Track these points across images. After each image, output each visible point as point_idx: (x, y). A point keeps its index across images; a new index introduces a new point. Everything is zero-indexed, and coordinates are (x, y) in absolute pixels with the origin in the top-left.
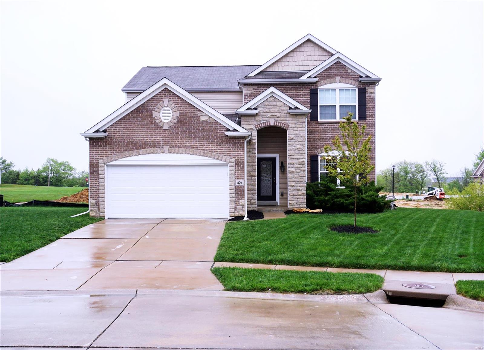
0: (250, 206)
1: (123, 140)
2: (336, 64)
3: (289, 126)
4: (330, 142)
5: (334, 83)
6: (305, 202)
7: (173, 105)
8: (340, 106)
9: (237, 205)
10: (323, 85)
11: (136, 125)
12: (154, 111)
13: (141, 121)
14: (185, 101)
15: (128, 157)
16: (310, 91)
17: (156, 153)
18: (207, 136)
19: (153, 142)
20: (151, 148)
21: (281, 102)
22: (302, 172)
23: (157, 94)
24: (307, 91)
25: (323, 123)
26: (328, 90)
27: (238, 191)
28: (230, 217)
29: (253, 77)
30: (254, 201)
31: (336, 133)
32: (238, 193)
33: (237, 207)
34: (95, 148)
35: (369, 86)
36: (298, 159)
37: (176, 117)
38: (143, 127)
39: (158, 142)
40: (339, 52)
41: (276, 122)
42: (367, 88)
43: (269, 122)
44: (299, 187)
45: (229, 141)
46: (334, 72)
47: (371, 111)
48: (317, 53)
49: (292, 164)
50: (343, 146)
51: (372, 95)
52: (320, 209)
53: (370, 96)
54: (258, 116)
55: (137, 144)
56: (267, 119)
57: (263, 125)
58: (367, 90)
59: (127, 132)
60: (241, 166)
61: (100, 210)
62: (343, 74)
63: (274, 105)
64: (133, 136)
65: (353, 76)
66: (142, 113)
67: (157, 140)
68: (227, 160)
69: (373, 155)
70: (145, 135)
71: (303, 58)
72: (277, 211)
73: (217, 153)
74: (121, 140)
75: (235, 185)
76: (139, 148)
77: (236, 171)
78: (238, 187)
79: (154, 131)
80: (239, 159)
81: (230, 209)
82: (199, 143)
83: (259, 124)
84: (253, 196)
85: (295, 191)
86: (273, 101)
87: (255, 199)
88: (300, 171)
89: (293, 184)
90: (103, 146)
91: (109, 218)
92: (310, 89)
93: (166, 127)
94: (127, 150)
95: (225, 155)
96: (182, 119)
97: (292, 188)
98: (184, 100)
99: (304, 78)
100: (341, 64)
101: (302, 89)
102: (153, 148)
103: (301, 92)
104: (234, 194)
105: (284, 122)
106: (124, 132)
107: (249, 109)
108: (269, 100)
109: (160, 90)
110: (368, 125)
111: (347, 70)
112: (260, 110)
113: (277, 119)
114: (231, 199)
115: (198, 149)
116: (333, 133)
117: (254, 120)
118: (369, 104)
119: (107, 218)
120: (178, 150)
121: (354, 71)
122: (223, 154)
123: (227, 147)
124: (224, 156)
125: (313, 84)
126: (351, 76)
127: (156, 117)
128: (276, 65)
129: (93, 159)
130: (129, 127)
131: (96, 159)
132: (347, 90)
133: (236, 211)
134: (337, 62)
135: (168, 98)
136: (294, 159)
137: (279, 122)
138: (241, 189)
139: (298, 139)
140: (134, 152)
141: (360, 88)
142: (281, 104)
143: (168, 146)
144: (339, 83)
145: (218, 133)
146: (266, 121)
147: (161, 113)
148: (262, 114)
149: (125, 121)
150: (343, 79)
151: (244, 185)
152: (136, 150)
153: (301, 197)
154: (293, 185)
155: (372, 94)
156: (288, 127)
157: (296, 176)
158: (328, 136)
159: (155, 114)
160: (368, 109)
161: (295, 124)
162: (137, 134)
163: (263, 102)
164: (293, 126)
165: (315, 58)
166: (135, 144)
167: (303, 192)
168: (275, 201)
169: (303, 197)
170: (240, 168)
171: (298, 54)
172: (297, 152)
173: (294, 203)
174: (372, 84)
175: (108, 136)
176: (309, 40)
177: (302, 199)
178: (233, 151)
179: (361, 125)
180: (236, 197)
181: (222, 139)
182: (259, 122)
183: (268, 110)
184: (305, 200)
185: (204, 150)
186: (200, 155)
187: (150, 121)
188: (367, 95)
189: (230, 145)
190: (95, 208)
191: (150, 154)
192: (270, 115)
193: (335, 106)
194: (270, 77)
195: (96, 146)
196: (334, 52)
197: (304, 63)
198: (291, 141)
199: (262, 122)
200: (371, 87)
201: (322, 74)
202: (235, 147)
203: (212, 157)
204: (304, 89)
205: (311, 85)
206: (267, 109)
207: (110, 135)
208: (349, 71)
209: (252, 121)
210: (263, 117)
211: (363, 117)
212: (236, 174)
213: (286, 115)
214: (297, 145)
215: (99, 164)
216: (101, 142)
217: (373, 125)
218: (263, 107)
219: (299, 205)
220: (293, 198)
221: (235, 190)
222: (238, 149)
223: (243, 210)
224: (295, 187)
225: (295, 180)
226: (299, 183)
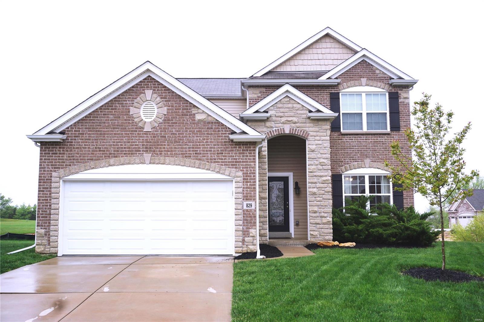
1: (87, 145)
2: (361, 63)
3: (309, 134)
4: (356, 157)
5: (360, 86)
6: (330, 233)
7: (158, 99)
8: (367, 113)
9: (246, 237)
10: (346, 88)
11: (107, 125)
12: (132, 106)
13: (113, 120)
14: (175, 93)
15: (93, 168)
16: (330, 95)
17: (133, 164)
18: (205, 141)
19: (129, 148)
20: (126, 156)
21: (299, 103)
22: (326, 193)
23: (137, 84)
24: (327, 95)
25: (347, 134)
26: (352, 94)
27: (247, 217)
28: (236, 253)
29: (259, 78)
30: (265, 232)
31: (363, 146)
32: (246, 220)
33: (246, 239)
34: (48, 157)
35: (401, 90)
36: (321, 176)
37: (162, 115)
38: (116, 128)
39: (136, 148)
40: (364, 49)
41: (292, 129)
42: (399, 92)
43: (283, 128)
44: (324, 212)
45: (234, 147)
46: (359, 73)
47: (406, 120)
48: (337, 51)
49: (314, 183)
50: (372, 162)
51: (406, 101)
52: (353, 242)
53: (404, 102)
54: (269, 121)
55: (107, 151)
56: (280, 125)
57: (275, 132)
58: (400, 94)
59: (93, 134)
60: (250, 182)
61: (51, 243)
62: (370, 76)
63: (289, 108)
64: (102, 139)
65: (382, 77)
66: (116, 109)
67: (135, 145)
68: (231, 173)
70: (119, 139)
71: (320, 57)
72: (295, 244)
73: (217, 164)
74: (85, 145)
75: (243, 208)
76: (109, 157)
77: (245, 189)
78: (247, 211)
79: (131, 134)
80: (249, 172)
81: (236, 241)
82: (193, 151)
83: (270, 132)
85: (318, 218)
86: (288, 102)
88: (324, 192)
90: (60, 154)
91: (63, 255)
92: (330, 93)
93: (147, 128)
94: (92, 160)
95: (228, 167)
96: (170, 117)
97: (314, 214)
98: (174, 92)
99: (323, 79)
100: (368, 64)
101: (321, 93)
102: (130, 156)
103: (319, 97)
104: (241, 220)
105: (303, 129)
106: (89, 134)
107: (257, 112)
108: (283, 101)
109: (141, 79)
110: (403, 137)
111: (375, 71)
112: (273, 113)
113: (293, 125)
114: (237, 228)
115: (192, 159)
116: (360, 146)
117: (264, 127)
118: (402, 111)
119: (61, 255)
120: (164, 160)
121: (383, 72)
122: (227, 165)
123: (231, 156)
124: (227, 168)
125: (333, 86)
126: (380, 78)
127: (134, 115)
128: (288, 63)
129: (44, 171)
130: (97, 128)
131: (48, 171)
132: (376, 94)
133: (244, 245)
134: (362, 61)
135: (151, 89)
136: (315, 176)
137: (296, 130)
138: (251, 214)
139: (320, 151)
140: (103, 162)
141: (391, 92)
142: (298, 106)
143: (151, 154)
144: (366, 86)
145: (219, 137)
146: (279, 128)
147: (142, 109)
148: (274, 118)
149: (91, 120)
150: (370, 81)
151: (255, 209)
152: (105, 159)
153: (326, 226)
154: (316, 211)
155: (406, 100)
156: (308, 136)
157: (319, 199)
158: (353, 151)
159: (133, 110)
160: (402, 117)
161: (317, 132)
162: (108, 137)
163: (276, 103)
164: (315, 134)
165: (336, 57)
166: (104, 151)
167: (328, 220)
168: (288, 232)
169: (328, 225)
170: (250, 185)
171: (315, 51)
172: (320, 167)
173: (317, 234)
174: (405, 88)
175: (67, 139)
176: (327, 35)
177: (328, 229)
178: (240, 162)
179: (393, 137)
180: (244, 226)
181: (226, 145)
182: (271, 129)
183: (281, 114)
184: (331, 230)
185: (200, 160)
186: (194, 167)
187: (126, 120)
188: (400, 101)
189: (236, 154)
190: (43, 241)
191: (125, 164)
192: (284, 120)
193: (362, 113)
194: (281, 77)
195: (49, 154)
196: (358, 49)
197: (322, 62)
198: (312, 153)
199: (274, 129)
200: (404, 92)
201: (344, 76)
202: (243, 156)
203: (211, 170)
204: (322, 93)
205: (331, 88)
206: (281, 112)
207: (70, 138)
208: (377, 72)
209: (261, 127)
210: (275, 122)
211: (395, 127)
212: (243, 194)
213: (305, 120)
214: (320, 158)
215: (53, 179)
216: (57, 148)
218: (275, 109)
219: (325, 237)
220: (315, 228)
221: (242, 215)
222: (247, 159)
223: (254, 244)
224: (318, 213)
225: (318, 204)
226: (323, 207)
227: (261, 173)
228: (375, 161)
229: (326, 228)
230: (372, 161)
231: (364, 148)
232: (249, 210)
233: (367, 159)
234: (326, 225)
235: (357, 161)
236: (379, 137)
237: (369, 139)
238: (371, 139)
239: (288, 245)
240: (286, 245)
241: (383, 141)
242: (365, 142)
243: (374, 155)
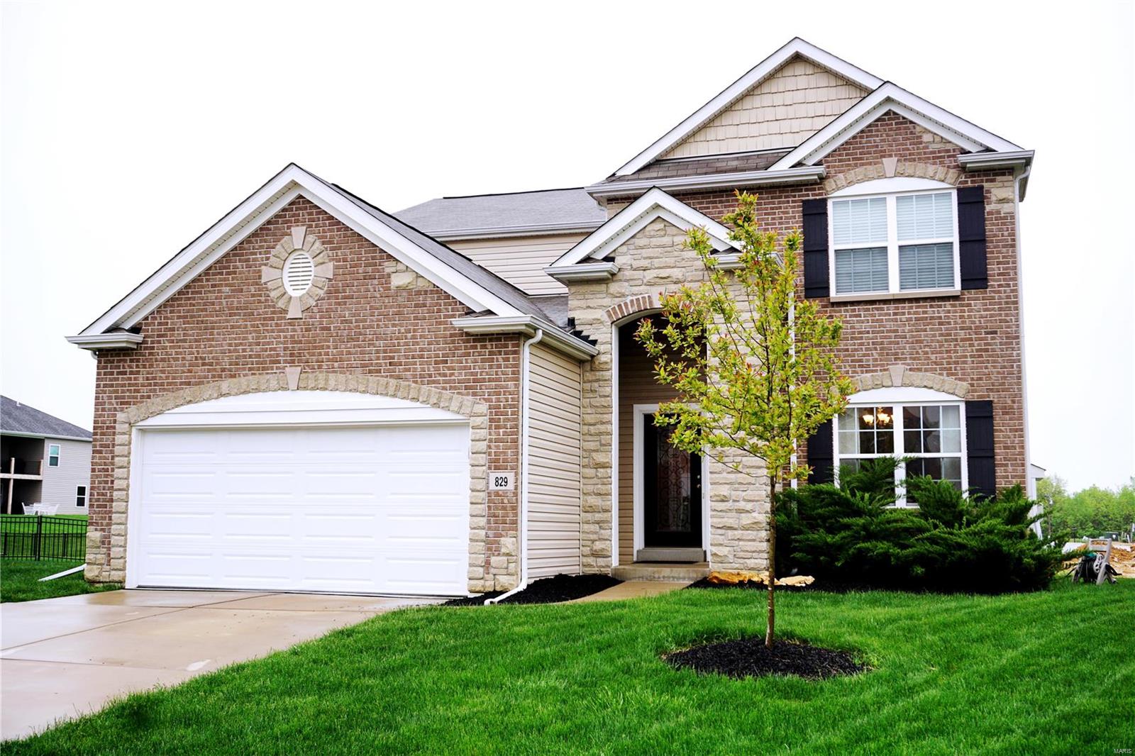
0: (591, 560)
1: (181, 353)
2: (884, 120)
4: (868, 360)
5: (879, 178)
6: (763, 552)
7: (318, 244)
8: (901, 247)
9: (494, 555)
10: (844, 187)
11: (218, 308)
12: (265, 265)
13: (229, 297)
14: (352, 230)
15: (190, 402)
16: (803, 206)
17: (264, 391)
18: (409, 335)
19: (259, 356)
20: (253, 374)
23: (277, 216)
24: (794, 207)
25: (845, 304)
26: (860, 200)
28: (471, 592)
29: (629, 178)
30: (607, 547)
31: (888, 332)
32: (494, 515)
33: (494, 560)
34: (110, 380)
35: (992, 181)
37: (323, 279)
38: (235, 314)
39: (271, 356)
40: (888, 82)
42: (986, 185)
43: (649, 296)
44: (745, 500)
45: (472, 347)
46: (877, 146)
47: (1004, 257)
48: (823, 94)
50: (911, 373)
51: (1005, 208)
52: (808, 575)
53: (999, 212)
54: (616, 281)
55: (217, 364)
56: (642, 288)
57: (632, 306)
58: (989, 192)
59: (192, 329)
60: (506, 427)
61: (112, 560)
62: (908, 149)
63: (663, 247)
64: (209, 340)
65: (939, 152)
66: (235, 273)
67: (271, 349)
68: (463, 408)
69: (1013, 402)
70: (239, 338)
71: (781, 113)
72: (673, 578)
73: (435, 387)
74: (177, 353)
75: (488, 487)
76: (220, 376)
77: (493, 444)
78: (497, 494)
79: (262, 324)
81: (471, 565)
82: (385, 358)
83: (620, 306)
85: (729, 514)
86: (663, 233)
87: (605, 539)
89: (722, 493)
90: (131, 373)
91: (139, 587)
92: (803, 201)
93: (294, 312)
94: (189, 384)
95: (458, 393)
96: (340, 285)
97: (719, 504)
98: (348, 227)
99: (782, 169)
100: (901, 120)
101: (779, 203)
102: (260, 374)
103: (775, 213)
104: (484, 516)
106: (185, 329)
107: (587, 259)
108: (649, 231)
109: (284, 203)
110: (995, 304)
111: (920, 137)
112: (624, 261)
113: (673, 287)
114: (474, 533)
115: (382, 376)
116: (878, 332)
117: (605, 295)
118: (995, 236)
119: (134, 586)
120: (327, 380)
121: (942, 138)
122: (455, 388)
123: (465, 368)
124: (455, 396)
125: (812, 185)
126: (934, 152)
127: (269, 284)
128: (699, 137)
129: (103, 410)
130: (199, 316)
131: (110, 410)
132: (923, 195)
133: (488, 573)
134: (886, 114)
135: (303, 225)
140: (208, 389)
141: (964, 188)
143: (300, 368)
144: (895, 176)
145: (440, 323)
146: (640, 297)
147: (286, 269)
148: (628, 274)
149: (189, 299)
150: (907, 163)
151: (515, 489)
152: (213, 381)
153: (749, 534)
154: (725, 496)
155: (1006, 205)
158: (862, 344)
159: (267, 274)
160: (993, 253)
162: (219, 334)
163: (633, 237)
165: (820, 109)
166: (211, 364)
167: (755, 518)
169: (755, 533)
171: (767, 100)
173: (726, 553)
174: (1003, 174)
175: (144, 342)
176: (797, 58)
177: (754, 540)
178: (484, 380)
179: (969, 305)
180: (489, 529)
181: (453, 342)
182: (620, 299)
183: (645, 263)
184: (762, 544)
185: (399, 378)
186: (387, 395)
187: (253, 296)
188: (988, 208)
189: (475, 362)
190: (99, 556)
191: (249, 392)
192: (652, 276)
193: (886, 248)
194: (680, 172)
195: (112, 373)
196: (872, 84)
197: (785, 126)
199: (628, 300)
200: (1001, 184)
201: (840, 155)
202: (491, 367)
203: (421, 400)
204: (784, 203)
205: (806, 190)
206: (645, 258)
207: (149, 339)
208: (927, 138)
209: (598, 296)
210: (632, 283)
211: (975, 277)
212: (490, 454)
213: (701, 273)
215: (117, 426)
216: (125, 361)
217: (1013, 303)
218: (631, 252)
219: (746, 560)
220: (723, 537)
221: (487, 505)
223: (509, 571)
224: (731, 501)
225: (731, 479)
226: (743, 487)
227: (598, 405)
228: (919, 370)
229: (749, 538)
230: (911, 370)
231: (889, 336)
232: (500, 493)
233: (898, 364)
234: (749, 532)
235: (872, 371)
236: (931, 306)
237: (904, 314)
238: (909, 312)
240: (654, 577)
241: (940, 318)
242: (892, 320)
243: (917, 353)
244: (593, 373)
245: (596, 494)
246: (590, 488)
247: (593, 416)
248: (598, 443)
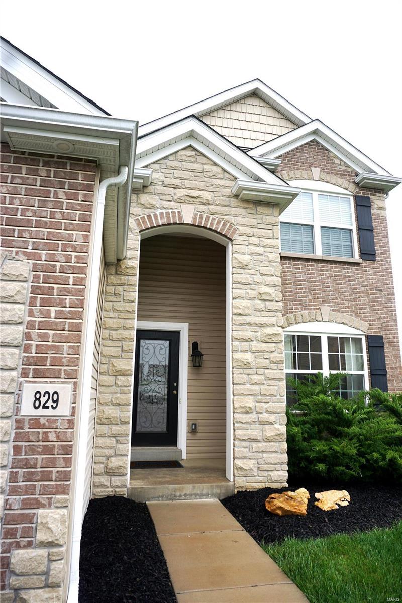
0: (104, 480)
2: (311, 145)
3: (235, 230)
4: (305, 301)
5: (309, 179)
6: (283, 463)
8: (322, 227)
21: (216, 164)
22: (273, 366)
27: (32, 450)
30: (120, 464)
31: (318, 282)
32: (26, 464)
33: (18, 556)
35: (374, 195)
36: (262, 325)
40: (317, 119)
41: (198, 216)
42: (371, 197)
43: (178, 212)
44: (267, 411)
46: (307, 160)
47: (383, 243)
49: (246, 340)
51: (382, 213)
52: (343, 491)
53: (379, 215)
54: (147, 193)
56: (173, 203)
57: (161, 218)
58: (373, 201)
60: (62, 304)
62: (326, 166)
63: (193, 171)
65: (345, 171)
69: (394, 338)
72: (196, 495)
75: (18, 410)
77: (34, 332)
78: (35, 422)
80: (58, 264)
83: (149, 216)
84: (117, 441)
85: (253, 426)
86: (193, 160)
87: (122, 455)
88: (267, 361)
89: (248, 405)
97: (244, 416)
100: (321, 147)
104: (4, 467)
105: (223, 219)
108: (181, 156)
110: (380, 272)
111: (333, 160)
113: (202, 207)
116: (312, 282)
118: (378, 229)
121: (345, 163)
126: (341, 171)
132: (334, 197)
134: (312, 141)
136: (249, 324)
137: (208, 217)
138: (52, 437)
139: (261, 268)
141: (359, 196)
142: (215, 169)
144: (319, 180)
146: (170, 211)
148: (160, 189)
150: (326, 174)
153: (273, 446)
154: (250, 408)
155: (382, 211)
156: (234, 233)
157: (256, 378)
160: (377, 239)
161: (252, 227)
163: (165, 158)
164: (249, 230)
167: (278, 430)
168: (175, 448)
169: (277, 444)
170: (59, 315)
172: (261, 305)
173: (251, 466)
174: (380, 193)
177: (276, 452)
179: (366, 271)
180: (14, 491)
182: (150, 210)
183: (177, 182)
188: (373, 211)
189: (14, 194)
192: (182, 194)
193: (313, 226)
196: (306, 120)
198: (242, 271)
199: (158, 211)
200: (379, 198)
202: (43, 204)
206: (176, 178)
208: (337, 161)
210: (162, 197)
211: (368, 254)
212: (27, 349)
213: (227, 199)
214: (259, 284)
217: (389, 273)
218: (163, 171)
219: (270, 473)
220: (247, 450)
221: (12, 444)
222: (58, 215)
224: (254, 413)
225: (255, 390)
226: (264, 399)
227: (121, 309)
228: (338, 311)
229: (273, 450)
230: (333, 310)
231: (319, 285)
232: (43, 420)
233: (325, 305)
234: (272, 443)
235: (308, 309)
236: (344, 268)
237: (327, 271)
238: (331, 270)
239: (180, 496)
240: (175, 496)
241: (349, 276)
242: (320, 274)
243: (337, 299)
244: (117, 277)
245: (113, 404)
246: (108, 398)
247: (114, 320)
248: (119, 349)
